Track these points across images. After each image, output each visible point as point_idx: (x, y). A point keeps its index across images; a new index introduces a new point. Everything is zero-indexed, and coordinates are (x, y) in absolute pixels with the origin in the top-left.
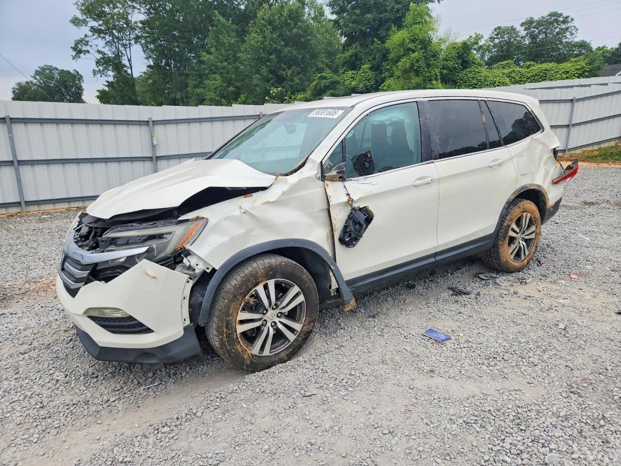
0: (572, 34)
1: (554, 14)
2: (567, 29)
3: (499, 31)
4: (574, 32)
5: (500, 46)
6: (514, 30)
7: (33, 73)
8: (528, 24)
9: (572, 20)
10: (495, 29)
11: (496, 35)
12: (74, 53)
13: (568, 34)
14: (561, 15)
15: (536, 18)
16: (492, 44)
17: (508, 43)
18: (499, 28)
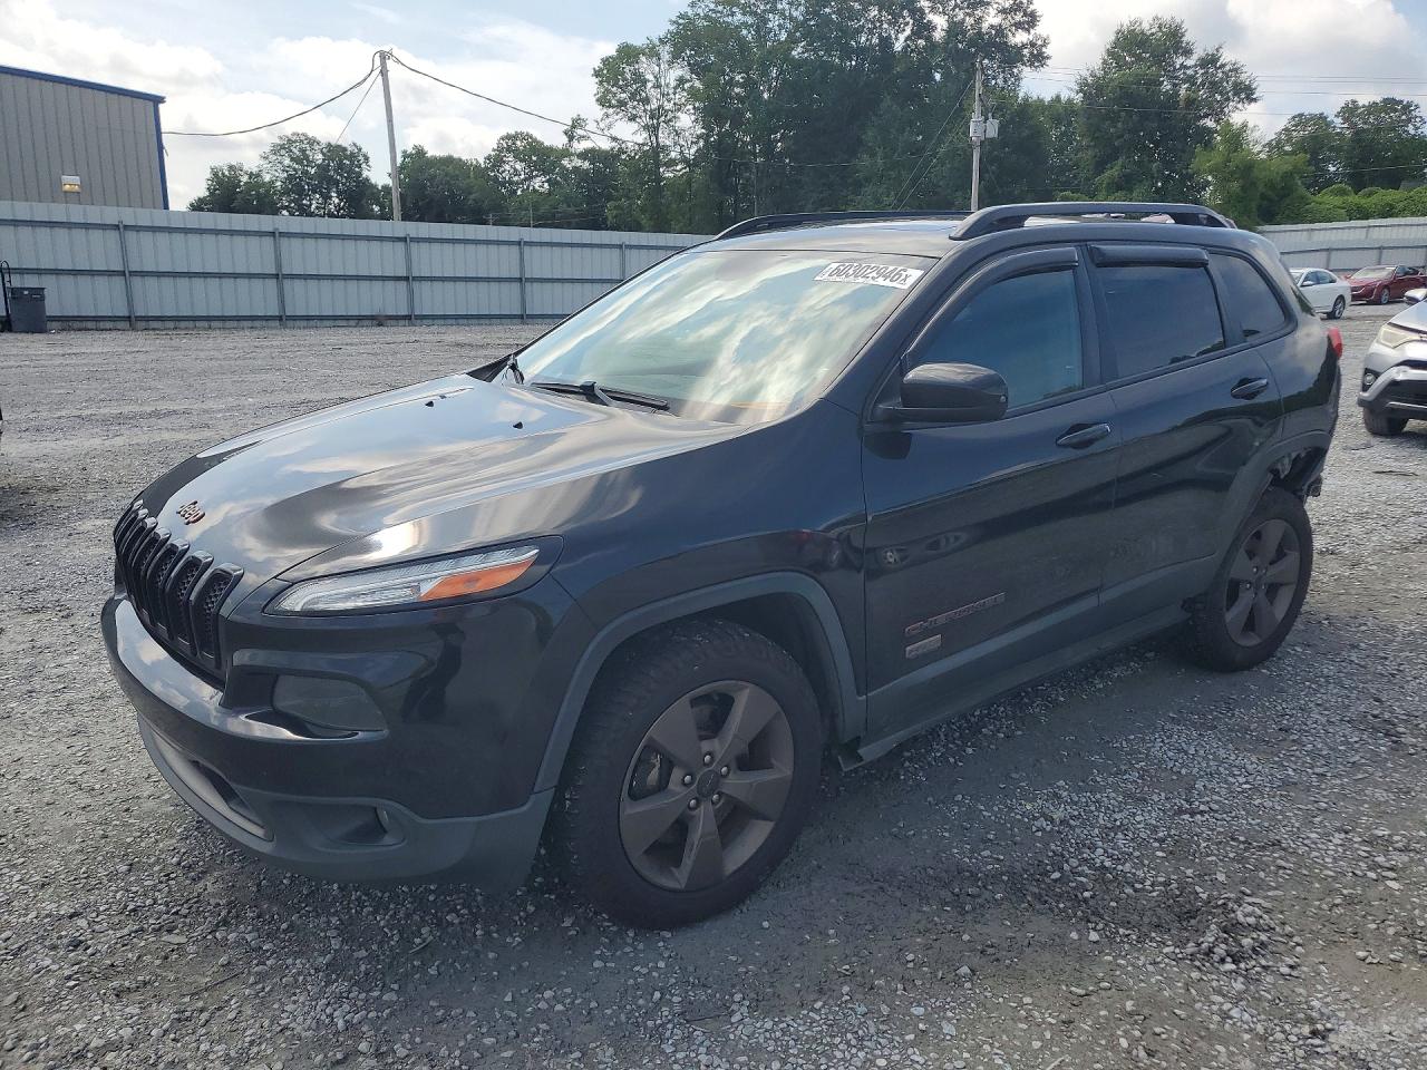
0: (1417, 127)
1: (1388, 100)
2: (1409, 120)
3: (1300, 120)
4: (1418, 124)
5: (1299, 141)
6: (1326, 119)
7: (267, 149)
9: (1417, 107)
10: (1294, 117)
11: (1296, 126)
12: (565, 140)
14: (1399, 102)
15: (1363, 101)
16: (1287, 139)
17: (1314, 137)
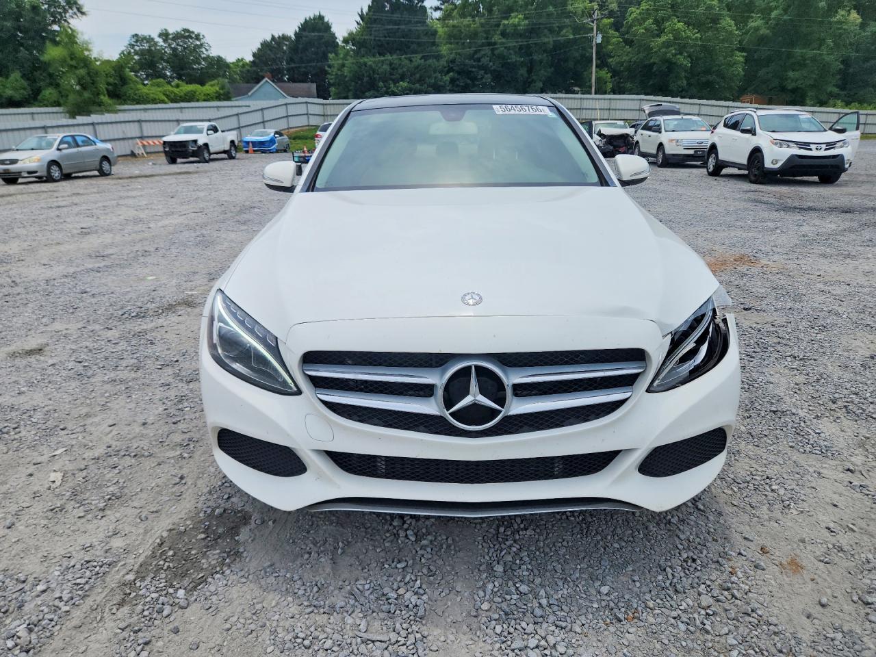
0: (207, 50)
1: (186, 30)
2: (201, 45)
3: (137, 39)
4: (208, 48)
5: (141, 53)
6: (153, 39)
8: (164, 35)
9: (204, 36)
10: (133, 36)
11: (135, 42)
13: (204, 50)
14: (193, 32)
15: (171, 30)
16: (132, 51)
17: (149, 51)
18: (136, 35)
